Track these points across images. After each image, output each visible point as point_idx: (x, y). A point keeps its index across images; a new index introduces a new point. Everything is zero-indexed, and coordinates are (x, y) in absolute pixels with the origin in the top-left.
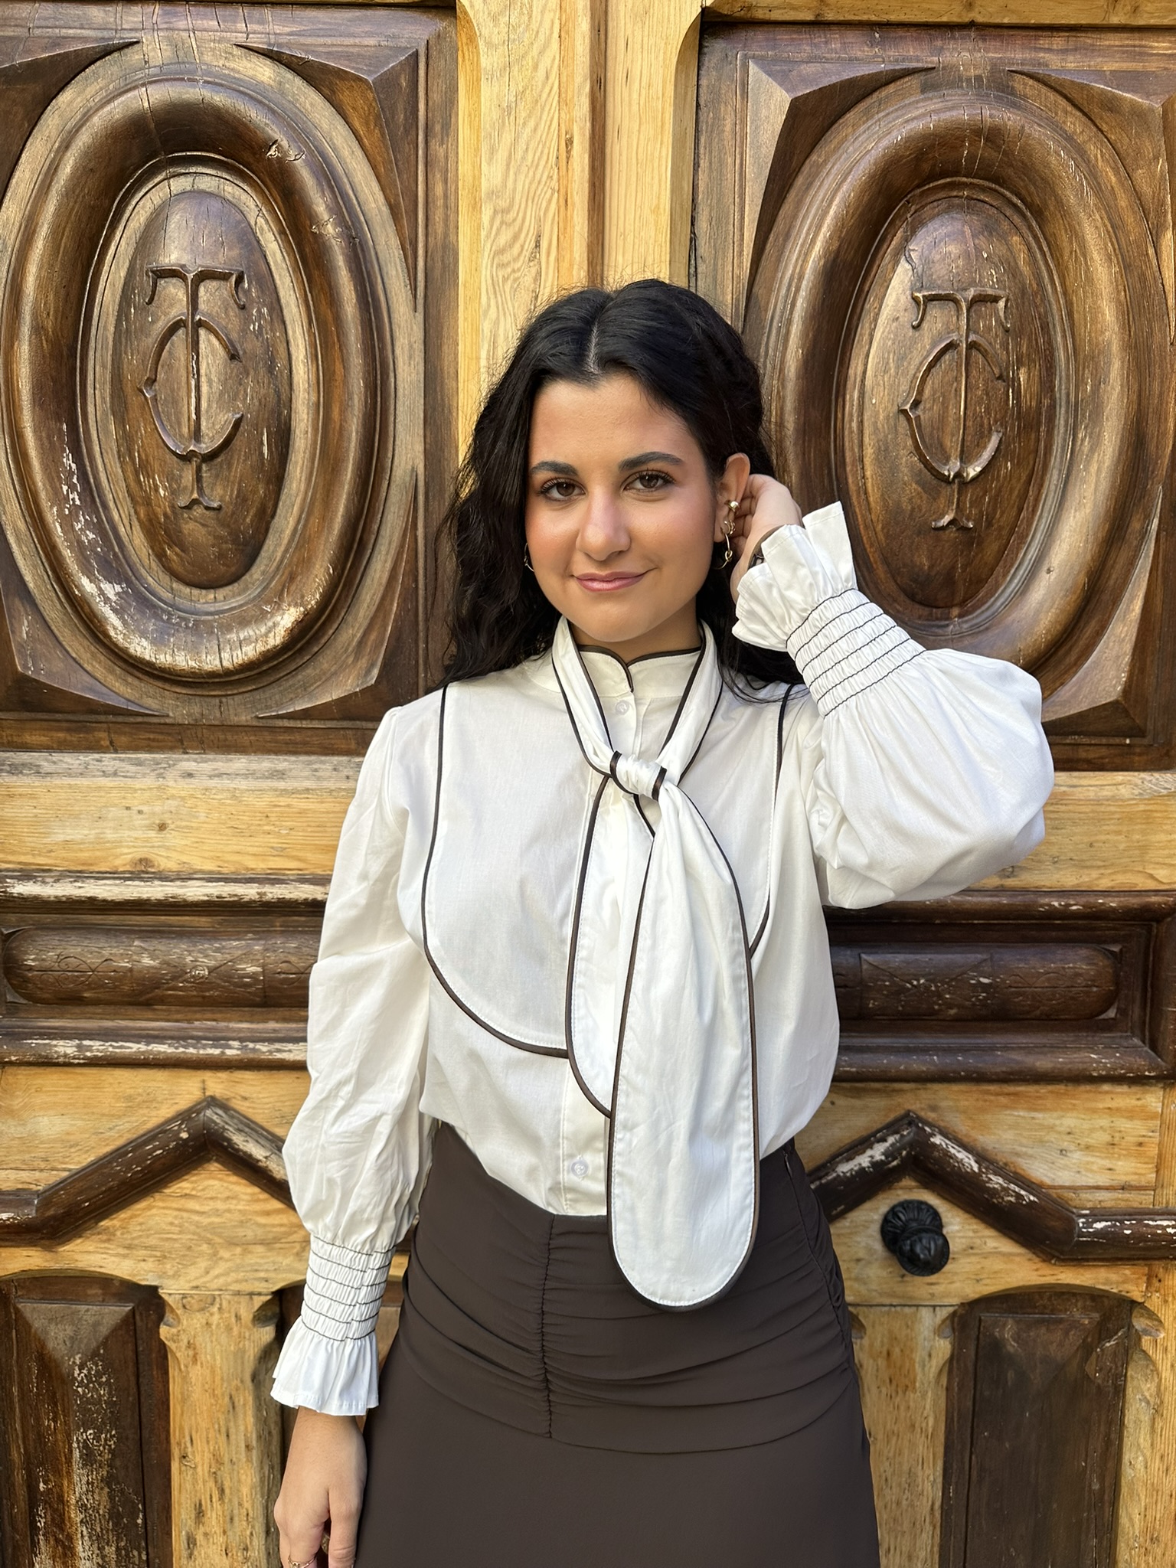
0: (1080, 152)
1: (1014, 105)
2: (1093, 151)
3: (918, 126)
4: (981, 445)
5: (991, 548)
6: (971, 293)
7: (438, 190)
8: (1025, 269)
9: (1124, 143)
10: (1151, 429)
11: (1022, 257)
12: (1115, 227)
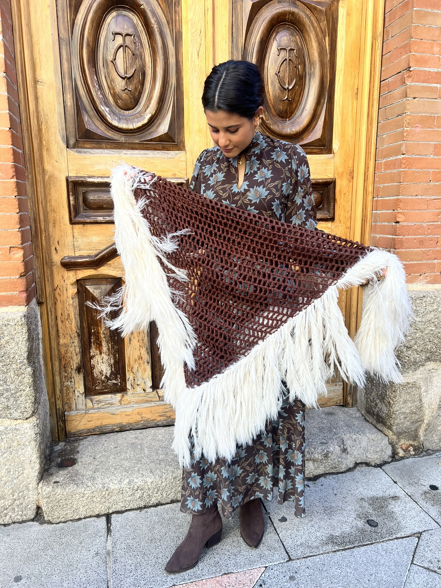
0: (309, 18)
1: (296, 7)
2: (312, 18)
3: (278, 11)
4: (292, 82)
5: (294, 105)
6: (289, 48)
7: (177, 18)
8: (299, 44)
9: (318, 17)
10: (325, 80)
11: (299, 41)
12: (317, 35)
